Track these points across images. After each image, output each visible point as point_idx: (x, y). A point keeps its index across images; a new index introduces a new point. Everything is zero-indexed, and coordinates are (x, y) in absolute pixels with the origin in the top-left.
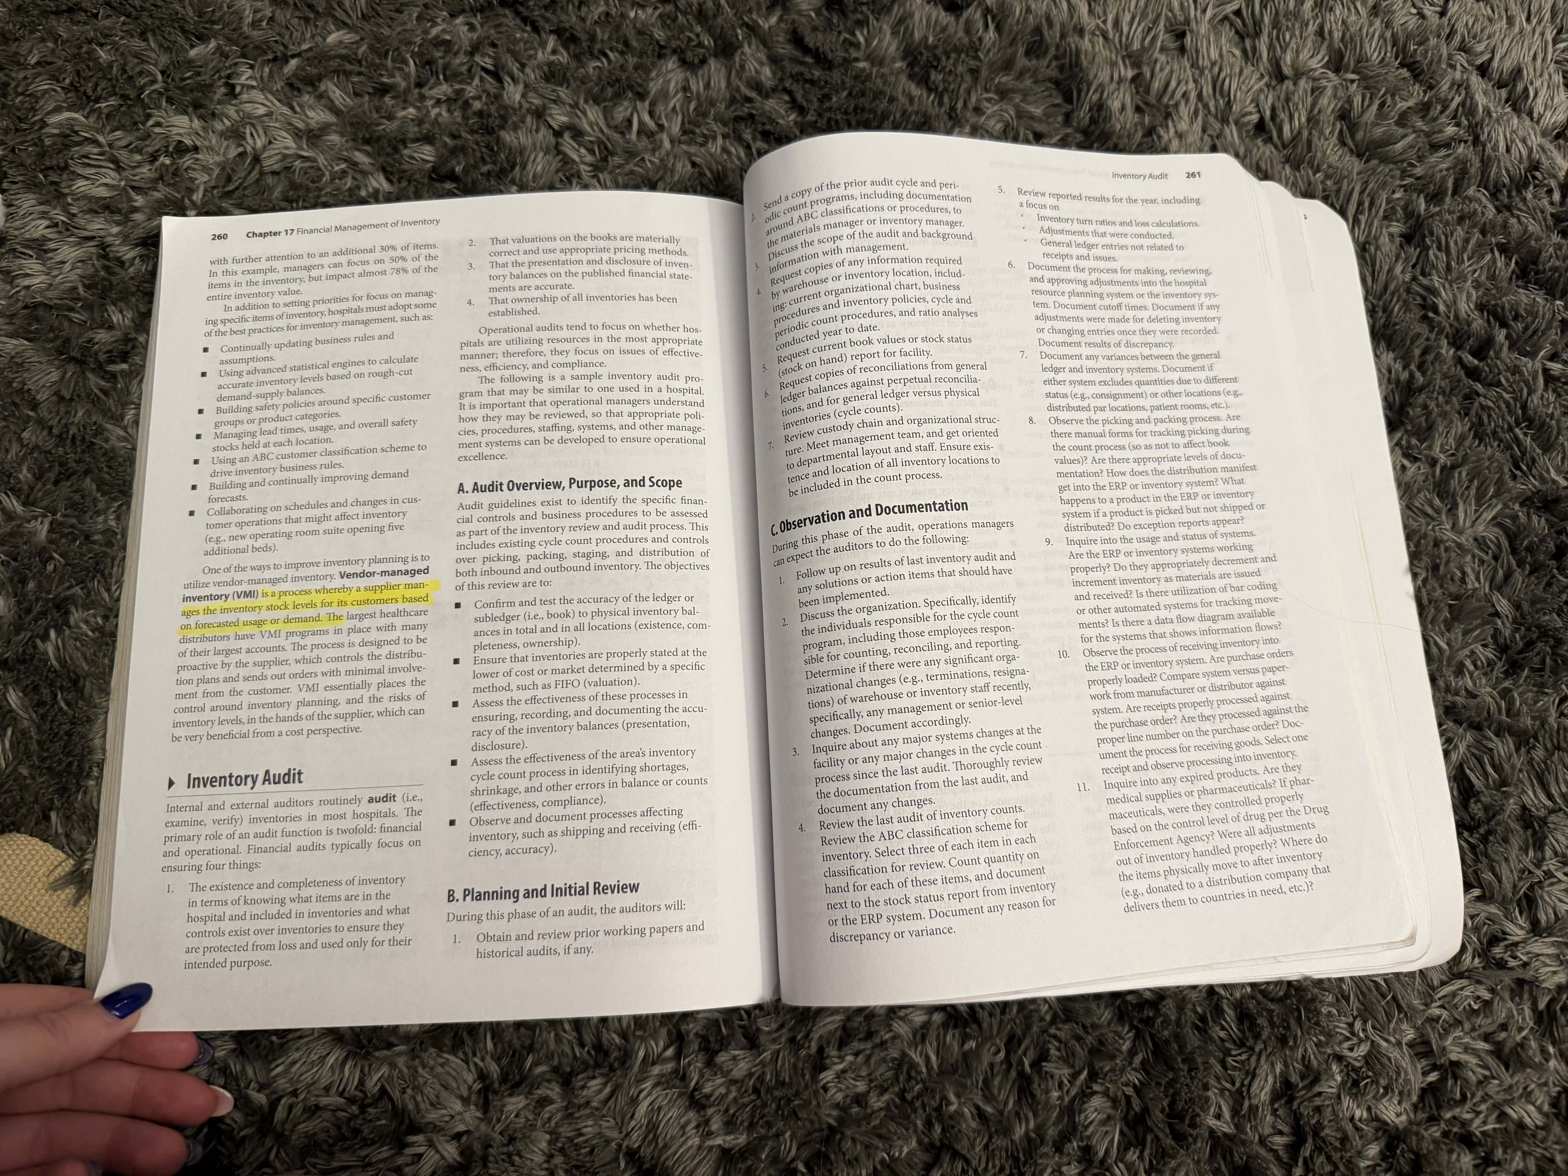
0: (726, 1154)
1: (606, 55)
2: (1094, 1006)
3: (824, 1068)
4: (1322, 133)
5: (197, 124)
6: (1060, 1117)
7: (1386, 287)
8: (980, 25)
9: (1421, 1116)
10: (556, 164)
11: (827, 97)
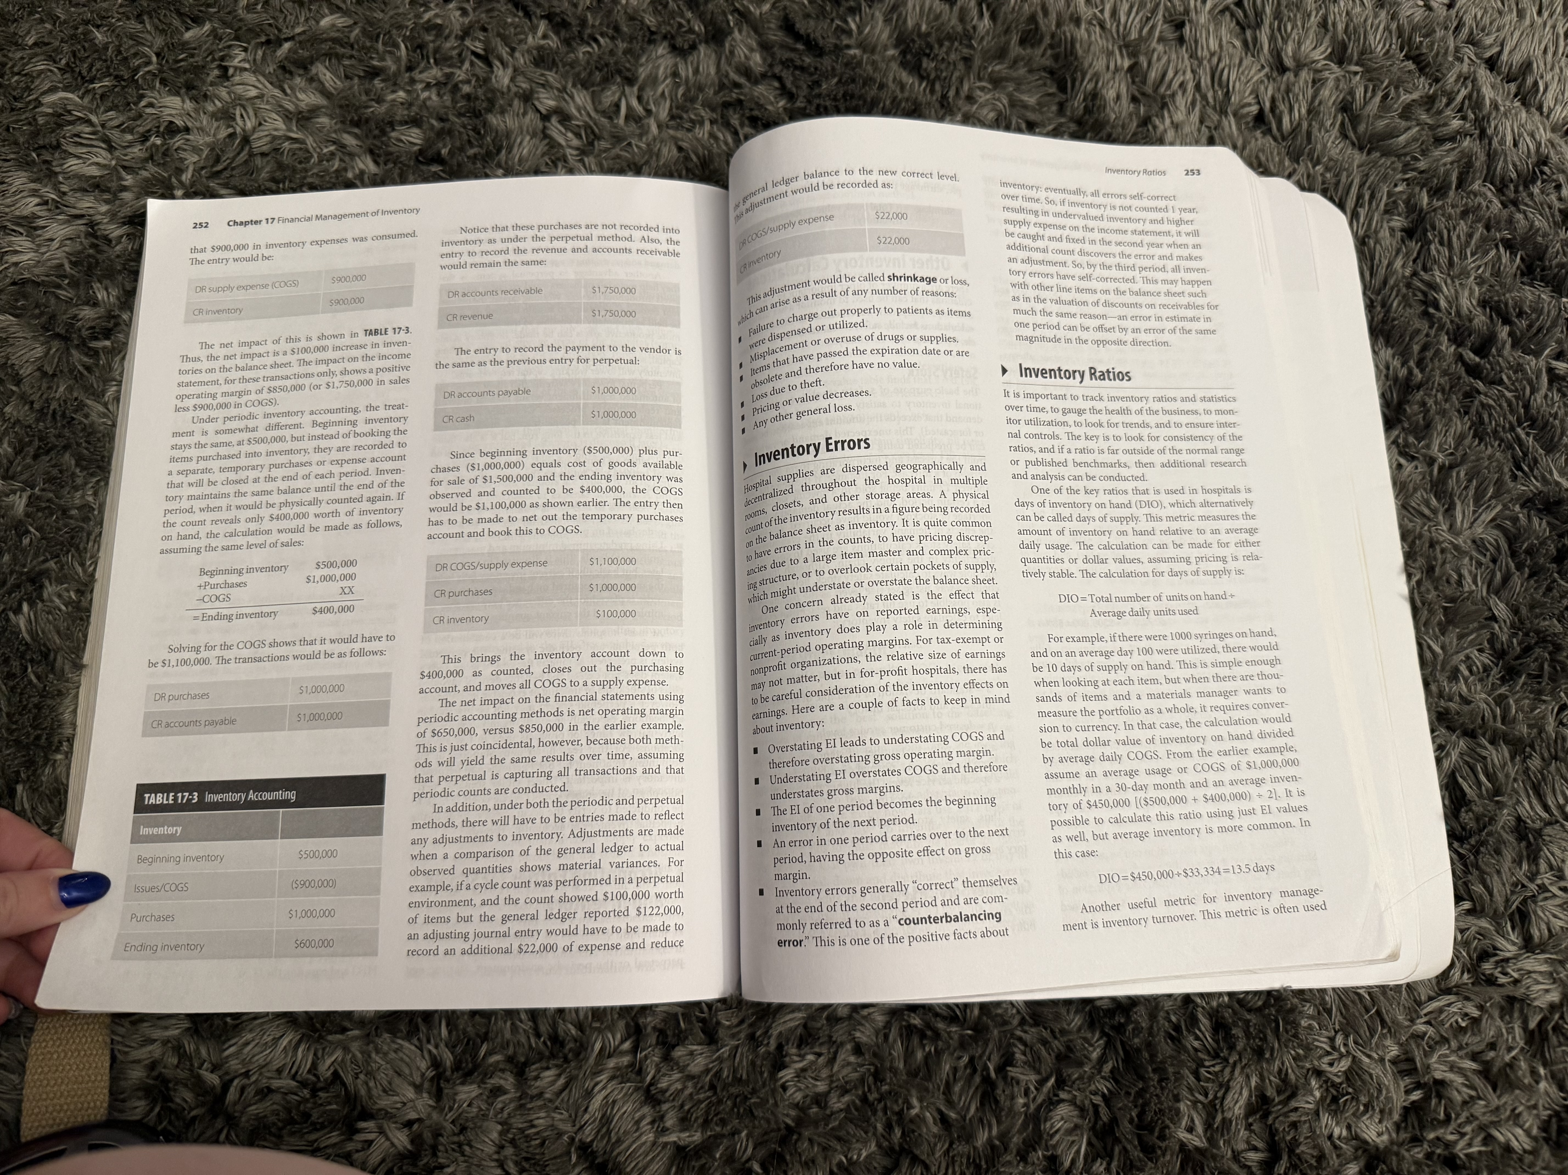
0: (681, 1152)
1: (596, 41)
2: (1063, 1011)
3: (783, 1066)
4: (1322, 125)
5: (189, 105)
6: (1025, 1125)
7: (1385, 282)
8: (975, 12)
9: (1404, 1136)
10: (542, 147)
11: (817, 83)
